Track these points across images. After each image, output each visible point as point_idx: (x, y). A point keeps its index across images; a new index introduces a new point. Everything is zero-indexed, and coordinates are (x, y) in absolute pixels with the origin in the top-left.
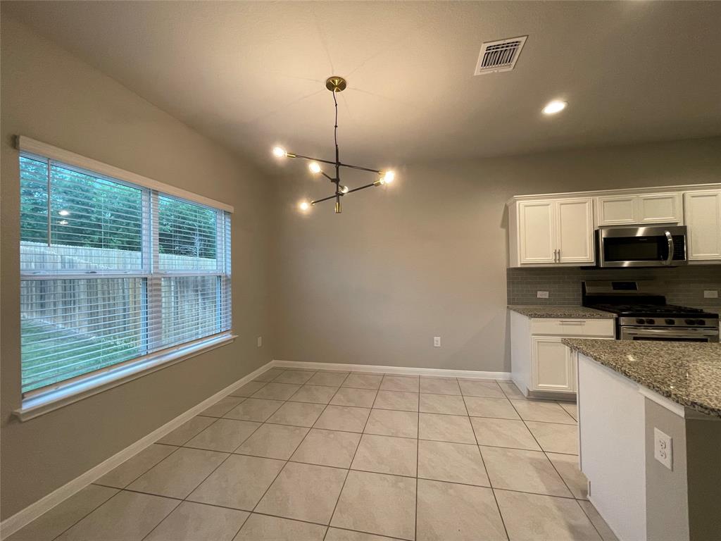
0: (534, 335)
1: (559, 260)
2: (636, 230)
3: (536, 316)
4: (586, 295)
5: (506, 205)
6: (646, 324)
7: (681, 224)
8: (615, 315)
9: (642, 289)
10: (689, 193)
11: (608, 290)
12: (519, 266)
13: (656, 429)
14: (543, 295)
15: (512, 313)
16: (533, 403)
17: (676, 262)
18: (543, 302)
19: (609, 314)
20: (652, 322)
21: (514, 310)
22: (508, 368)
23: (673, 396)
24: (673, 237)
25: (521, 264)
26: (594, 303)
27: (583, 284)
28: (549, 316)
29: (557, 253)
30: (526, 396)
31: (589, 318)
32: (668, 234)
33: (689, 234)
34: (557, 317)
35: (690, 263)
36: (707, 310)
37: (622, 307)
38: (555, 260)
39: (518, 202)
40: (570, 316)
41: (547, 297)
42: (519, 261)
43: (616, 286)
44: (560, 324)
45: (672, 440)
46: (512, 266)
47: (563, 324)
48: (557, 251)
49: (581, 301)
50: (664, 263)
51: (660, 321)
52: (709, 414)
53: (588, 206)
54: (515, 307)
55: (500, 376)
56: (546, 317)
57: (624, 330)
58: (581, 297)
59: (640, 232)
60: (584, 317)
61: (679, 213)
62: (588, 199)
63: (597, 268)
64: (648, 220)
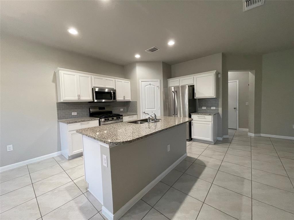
0: (69, 131)
1: (80, 99)
2: (105, 90)
3: (70, 123)
4: (91, 112)
5: (54, 72)
6: (107, 120)
7: (115, 89)
8: (99, 119)
9: (107, 109)
10: (116, 80)
11: (97, 110)
12: (62, 101)
13: (103, 155)
14: (74, 114)
15: (60, 123)
16: (70, 161)
17: (114, 101)
18: (74, 117)
19: (97, 118)
20: (108, 119)
21: (61, 122)
22: (59, 149)
23: (106, 142)
24: (113, 93)
25: (63, 100)
26: (93, 115)
27: (89, 108)
28: (76, 122)
29: (79, 96)
30: (68, 159)
31: (91, 120)
32: (112, 92)
33: (116, 92)
34: (79, 122)
35: (117, 101)
36: (121, 114)
37: (101, 115)
38: (78, 99)
39: (60, 71)
40: (84, 121)
41: (76, 114)
42: (62, 99)
43: (100, 108)
44: (80, 125)
45: (107, 157)
46: (59, 101)
47: (81, 125)
48: (79, 95)
49: (89, 115)
50: (111, 101)
51: (110, 119)
52: (114, 145)
53: (89, 78)
54: (61, 120)
55: (55, 154)
56: (75, 123)
57: (101, 123)
58: (89, 114)
59: (106, 90)
60: (89, 120)
61: (114, 85)
62: (90, 76)
63: (93, 102)
64: (107, 87)
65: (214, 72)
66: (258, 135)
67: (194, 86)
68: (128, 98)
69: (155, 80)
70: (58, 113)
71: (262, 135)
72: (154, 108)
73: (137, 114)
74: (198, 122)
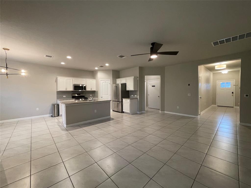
5: (56, 78)
10: (87, 80)
14: (64, 96)
15: (58, 100)
17: (85, 90)
18: (64, 98)
19: (74, 99)
27: (72, 94)
29: (66, 88)
32: (84, 86)
33: (86, 86)
34: (65, 100)
35: (87, 91)
36: (88, 98)
39: (58, 78)
43: (77, 94)
46: (58, 91)
50: (83, 90)
53: (72, 80)
56: (63, 100)
58: (72, 97)
59: (81, 85)
61: (85, 83)
62: (72, 79)
63: (73, 91)
64: (81, 83)
65: (133, 77)
66: (163, 112)
67: (126, 83)
68: (94, 89)
69: (108, 80)
70: (57, 96)
71: (165, 112)
72: (108, 95)
73: (98, 98)
74: (125, 103)
